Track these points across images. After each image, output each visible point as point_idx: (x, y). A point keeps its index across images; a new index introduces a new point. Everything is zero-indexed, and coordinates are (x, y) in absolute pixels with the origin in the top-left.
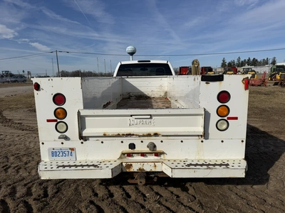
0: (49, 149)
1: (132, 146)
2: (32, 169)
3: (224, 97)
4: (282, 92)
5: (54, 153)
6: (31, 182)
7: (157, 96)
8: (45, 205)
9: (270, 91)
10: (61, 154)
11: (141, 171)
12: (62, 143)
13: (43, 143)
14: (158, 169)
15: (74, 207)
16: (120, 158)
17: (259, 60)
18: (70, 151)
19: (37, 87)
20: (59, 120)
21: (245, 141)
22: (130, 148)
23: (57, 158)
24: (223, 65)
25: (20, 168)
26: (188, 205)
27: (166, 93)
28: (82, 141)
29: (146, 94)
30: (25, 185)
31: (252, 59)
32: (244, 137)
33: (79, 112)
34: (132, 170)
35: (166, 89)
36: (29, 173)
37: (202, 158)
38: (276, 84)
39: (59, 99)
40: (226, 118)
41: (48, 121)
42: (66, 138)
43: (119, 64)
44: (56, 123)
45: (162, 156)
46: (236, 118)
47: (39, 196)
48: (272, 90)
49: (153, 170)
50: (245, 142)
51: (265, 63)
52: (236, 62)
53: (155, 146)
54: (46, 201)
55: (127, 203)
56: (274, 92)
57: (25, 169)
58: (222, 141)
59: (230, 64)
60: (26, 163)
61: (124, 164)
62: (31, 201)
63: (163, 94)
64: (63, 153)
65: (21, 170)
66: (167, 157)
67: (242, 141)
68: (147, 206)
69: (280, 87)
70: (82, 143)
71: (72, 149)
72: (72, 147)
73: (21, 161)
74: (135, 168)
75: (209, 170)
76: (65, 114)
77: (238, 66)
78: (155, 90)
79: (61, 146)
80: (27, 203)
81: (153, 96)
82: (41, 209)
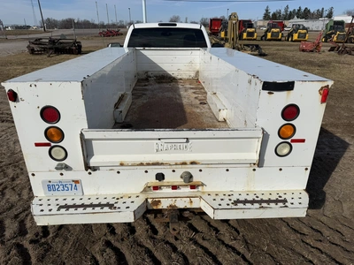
0: (43, 182)
1: (160, 177)
2: (22, 189)
3: (291, 112)
4: (339, 63)
5: (51, 187)
6: (24, 211)
7: (184, 77)
8: (47, 251)
9: (325, 61)
10: (61, 188)
11: (173, 209)
12: (62, 174)
13: (33, 175)
14: (195, 205)
15: (86, 252)
16: (145, 191)
17: (312, 11)
18: (74, 184)
19: (13, 96)
20: (53, 144)
21: (309, 168)
22: (157, 179)
23: (56, 193)
24: (266, 17)
25: (6, 188)
26: (230, 243)
27: (198, 72)
28: (89, 171)
29: (170, 73)
30: (16, 216)
31: (303, 9)
32: (309, 164)
33: (82, 135)
34: (160, 207)
35: (198, 68)
36: (19, 195)
37: (252, 189)
38: (332, 49)
39: (50, 114)
40: (289, 141)
41: (37, 145)
42: (67, 168)
43: (131, 28)
44: (49, 147)
45: (200, 188)
46: (303, 141)
47: (37, 236)
48: (327, 59)
49: (189, 206)
50: (309, 171)
51: (319, 15)
52: (283, 12)
53: (191, 177)
54: (46, 243)
55: (154, 244)
56: (329, 63)
57: (13, 189)
58: (281, 170)
59: (274, 15)
60: (13, 179)
61: (150, 201)
62: (26, 244)
63: (193, 74)
64: (64, 186)
65: (7, 191)
66: (206, 189)
67: (306, 169)
68: (180, 248)
69: (336, 54)
70: (90, 173)
71: (77, 182)
72: (75, 179)
73: (5, 175)
74: (164, 204)
75: (262, 210)
76: (61, 135)
77: (285, 19)
78: (183, 68)
79: (60, 178)
80: (22, 246)
81: (179, 77)
82: (41, 259)
